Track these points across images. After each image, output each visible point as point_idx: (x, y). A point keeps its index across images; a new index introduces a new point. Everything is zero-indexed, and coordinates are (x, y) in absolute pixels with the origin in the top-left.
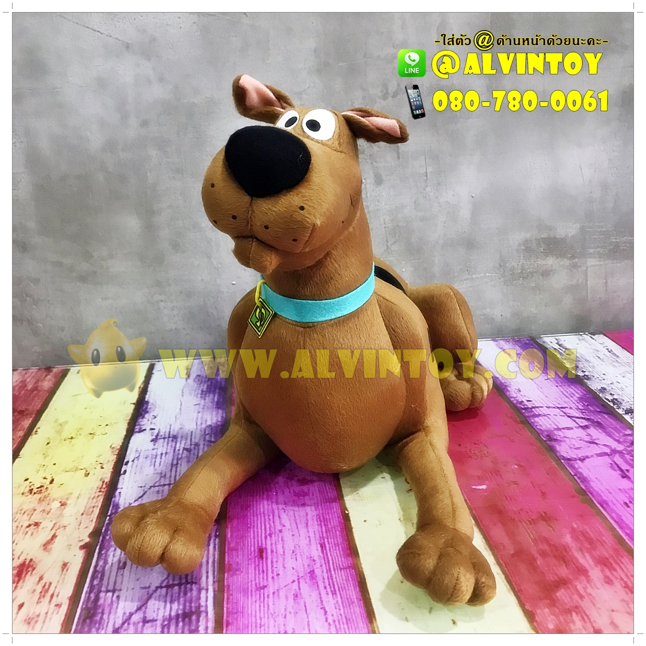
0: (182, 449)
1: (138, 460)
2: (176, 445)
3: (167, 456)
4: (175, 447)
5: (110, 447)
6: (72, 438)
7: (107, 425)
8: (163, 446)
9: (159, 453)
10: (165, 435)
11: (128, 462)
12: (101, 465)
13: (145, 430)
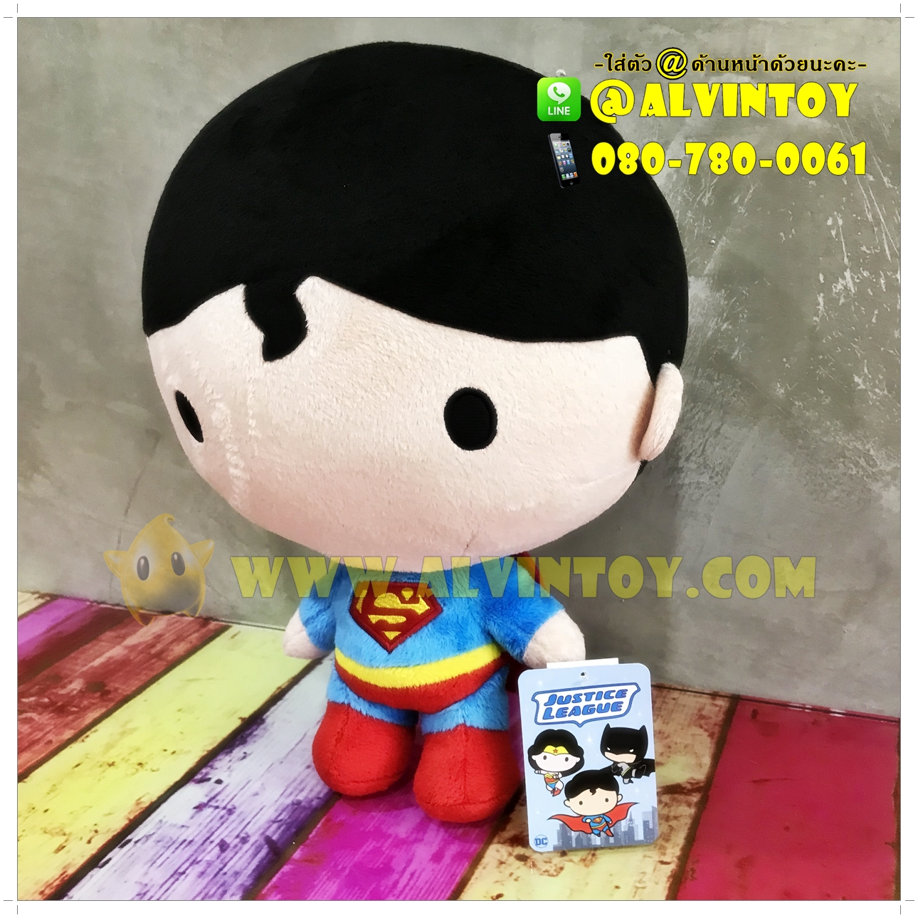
0: (217, 841)
1: (143, 843)
2: (218, 828)
3: (186, 849)
4: (213, 834)
5: (140, 799)
6: (112, 764)
7: (174, 752)
8: (200, 824)
9: (181, 840)
10: (223, 800)
11: (130, 841)
12: (93, 833)
13: (209, 779)
